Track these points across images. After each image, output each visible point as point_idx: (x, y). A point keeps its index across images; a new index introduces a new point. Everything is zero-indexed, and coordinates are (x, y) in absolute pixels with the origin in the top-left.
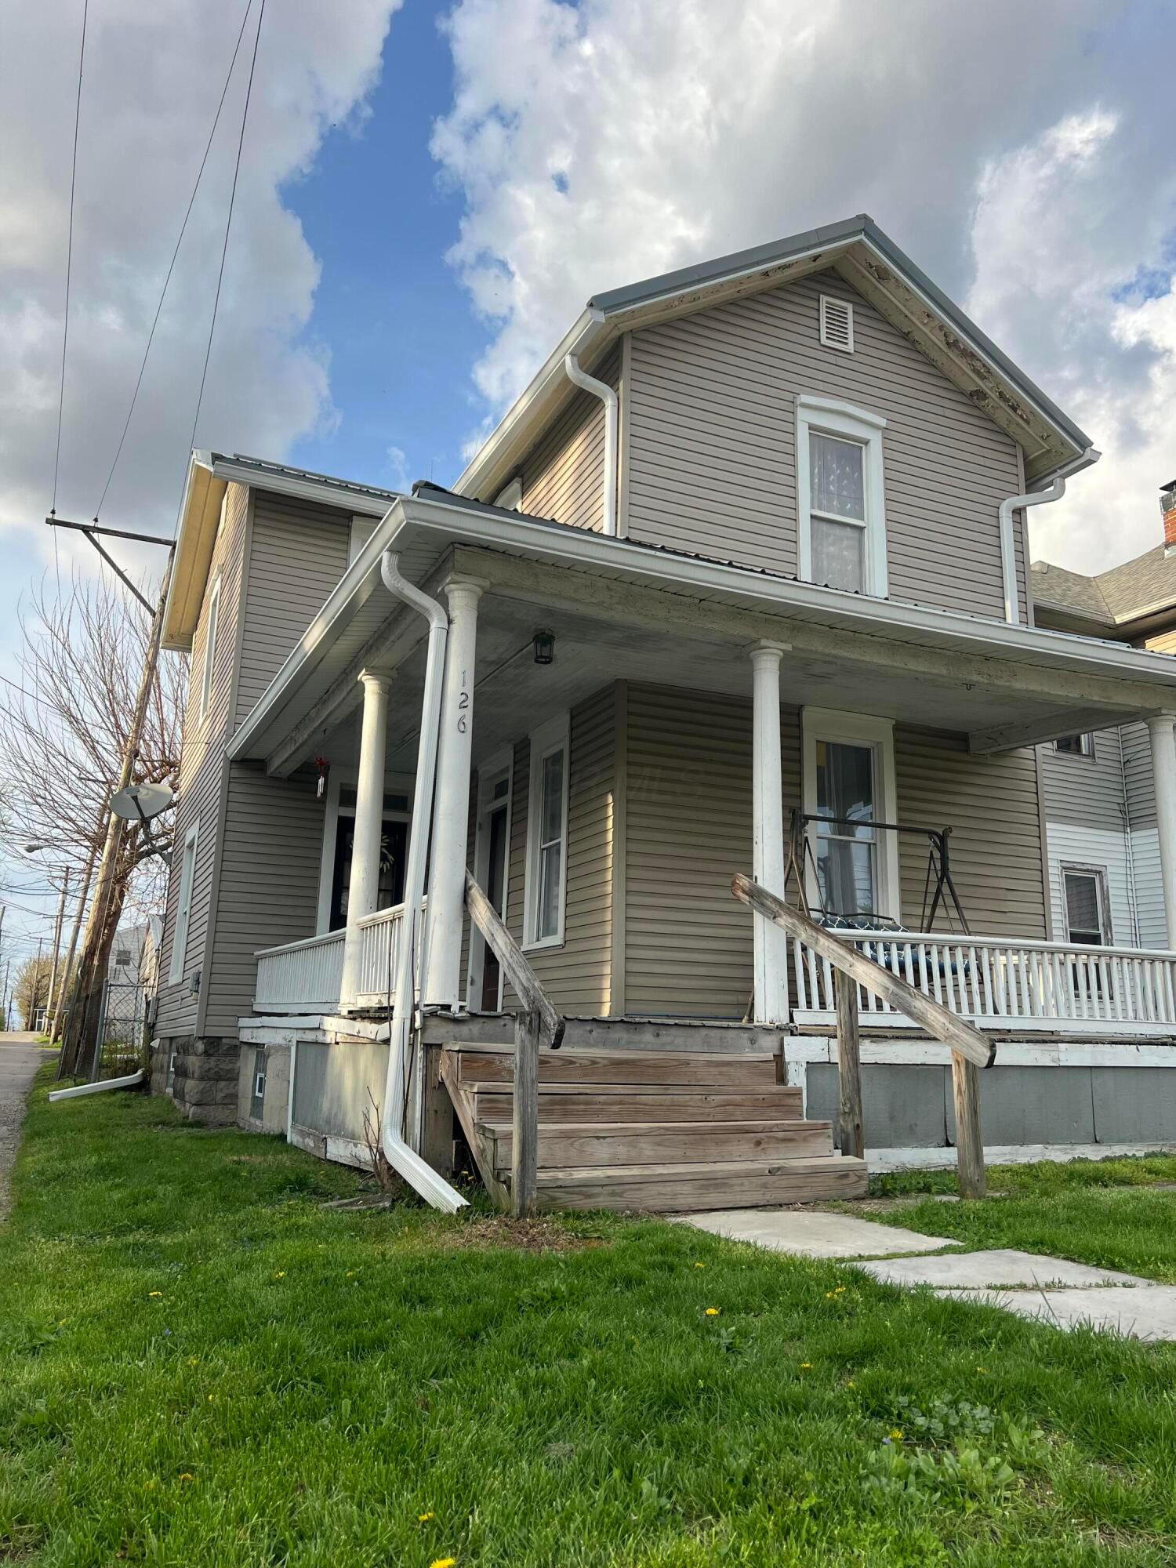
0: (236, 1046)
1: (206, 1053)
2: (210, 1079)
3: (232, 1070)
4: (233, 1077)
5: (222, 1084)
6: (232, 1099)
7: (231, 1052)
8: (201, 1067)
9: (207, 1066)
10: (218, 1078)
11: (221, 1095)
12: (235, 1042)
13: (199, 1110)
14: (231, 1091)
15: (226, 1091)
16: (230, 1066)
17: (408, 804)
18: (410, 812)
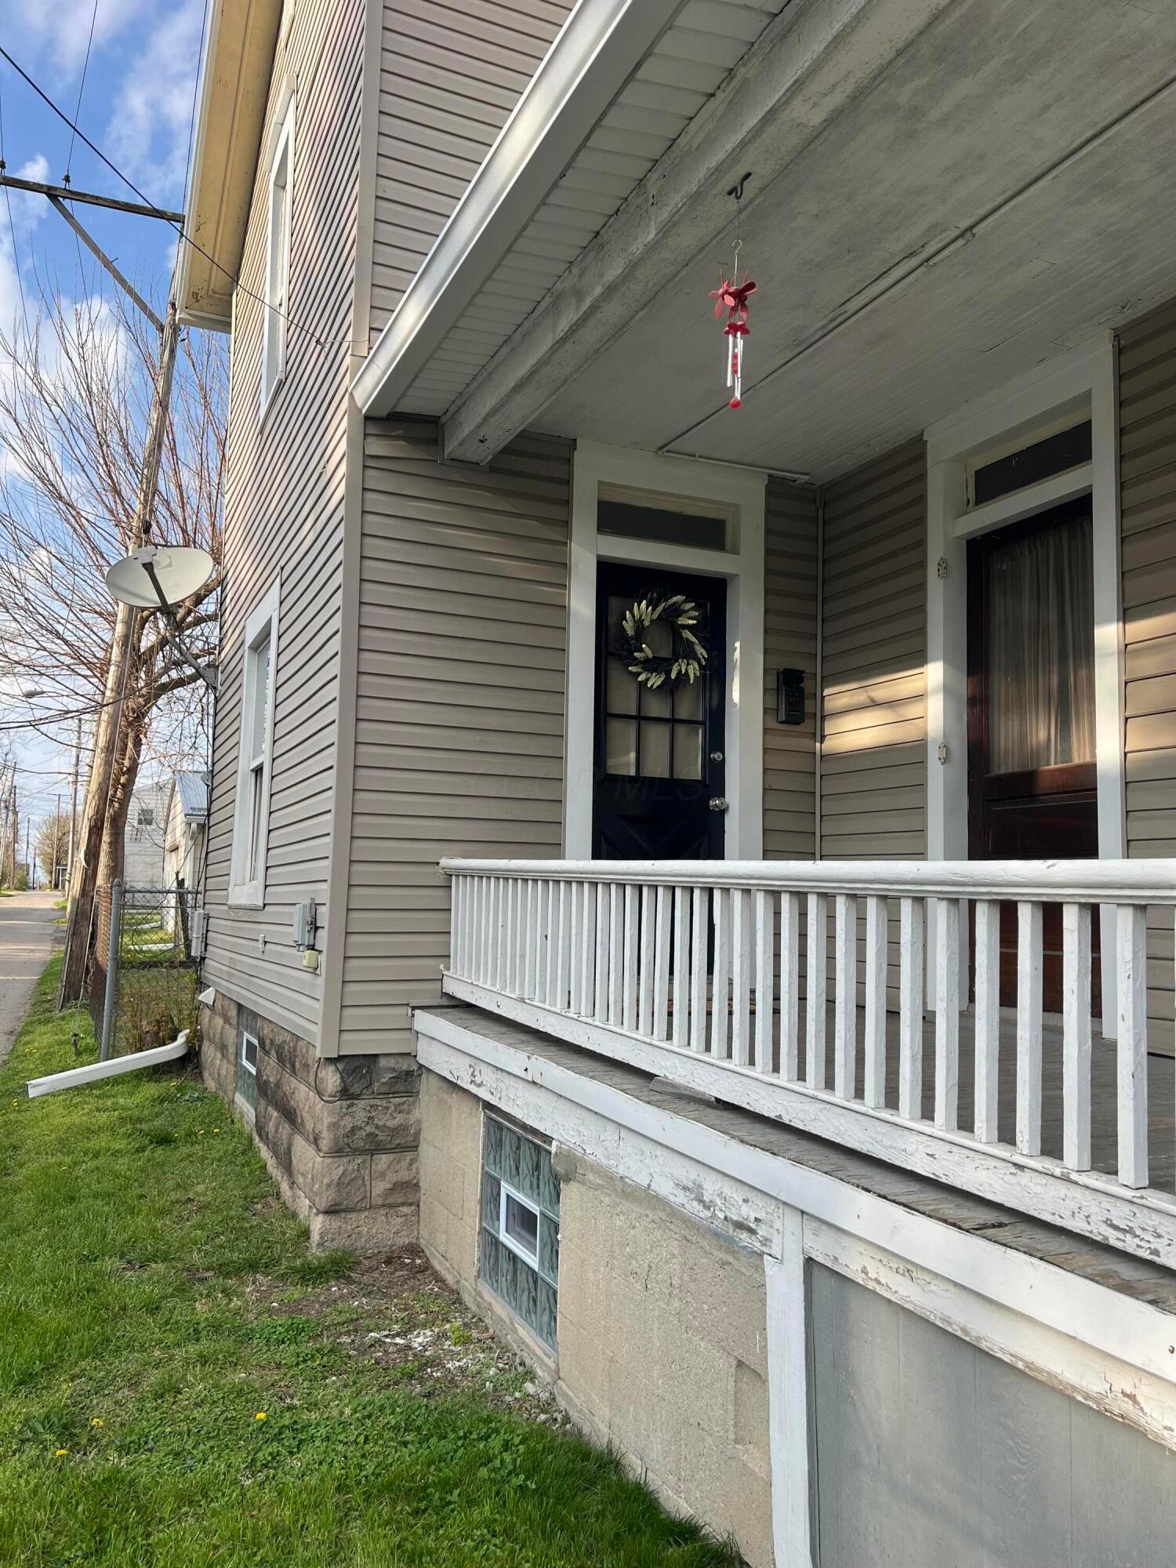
0: (409, 1073)
1: (345, 1093)
2: (356, 1152)
3: (403, 1129)
4: (405, 1143)
5: (383, 1161)
6: (407, 1192)
7: (400, 1087)
8: (334, 1126)
9: (348, 1123)
10: (375, 1147)
11: (380, 1187)
12: (404, 1065)
13: (335, 1223)
14: (404, 1176)
15: (392, 1178)
16: (399, 1119)
17: (727, 536)
18: (736, 551)
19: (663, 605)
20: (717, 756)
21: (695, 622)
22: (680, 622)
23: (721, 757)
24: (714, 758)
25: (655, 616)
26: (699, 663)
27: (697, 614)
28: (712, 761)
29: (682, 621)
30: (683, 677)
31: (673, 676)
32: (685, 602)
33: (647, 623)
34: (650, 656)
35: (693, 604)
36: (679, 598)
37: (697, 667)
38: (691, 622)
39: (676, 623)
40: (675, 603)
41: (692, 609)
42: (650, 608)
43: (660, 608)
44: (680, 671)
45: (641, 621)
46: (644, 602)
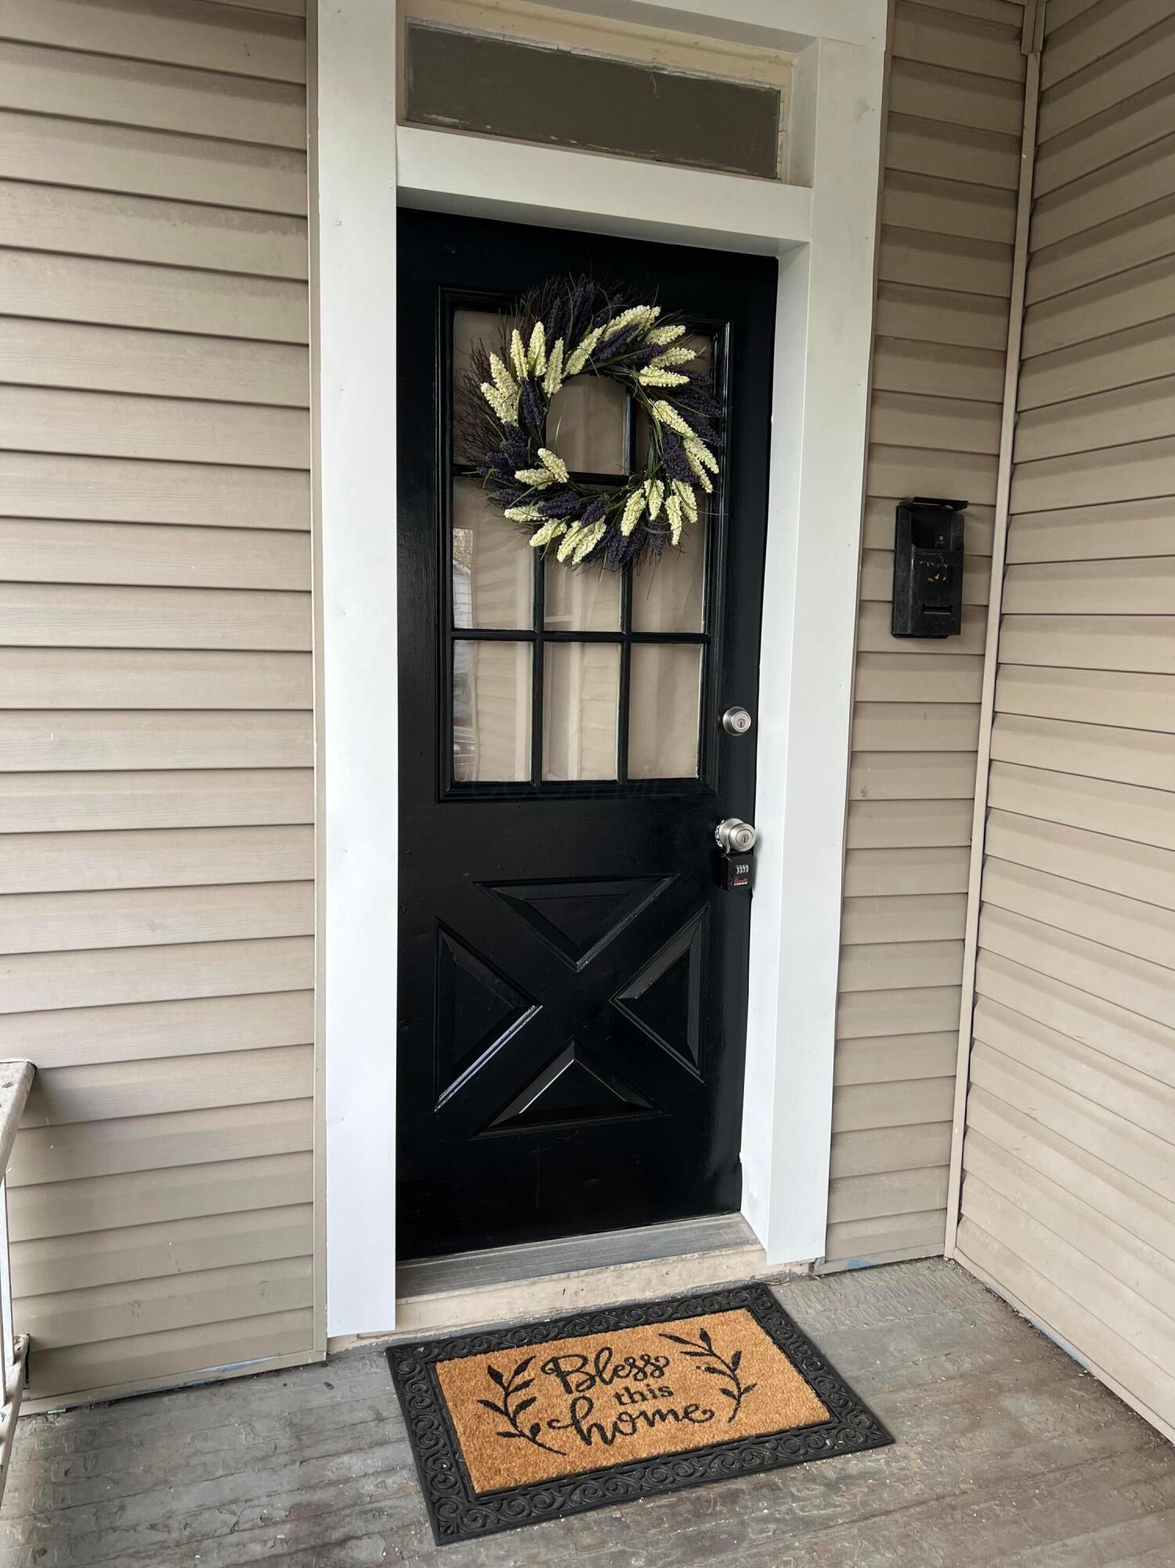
17: (781, 138)
18: (802, 180)
19: (597, 332)
20: (738, 721)
21: (685, 380)
22: (644, 381)
23: (748, 724)
24: (729, 724)
25: (577, 363)
26: (697, 487)
27: (692, 355)
28: (727, 732)
29: (652, 376)
30: (651, 529)
31: (626, 527)
32: (661, 322)
33: (551, 386)
34: (563, 477)
35: (681, 329)
36: (640, 314)
37: (691, 498)
38: (675, 380)
39: (633, 382)
40: (630, 328)
41: (678, 342)
42: (559, 344)
43: (589, 343)
44: (646, 512)
45: (534, 383)
46: (539, 327)
